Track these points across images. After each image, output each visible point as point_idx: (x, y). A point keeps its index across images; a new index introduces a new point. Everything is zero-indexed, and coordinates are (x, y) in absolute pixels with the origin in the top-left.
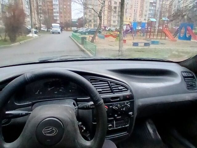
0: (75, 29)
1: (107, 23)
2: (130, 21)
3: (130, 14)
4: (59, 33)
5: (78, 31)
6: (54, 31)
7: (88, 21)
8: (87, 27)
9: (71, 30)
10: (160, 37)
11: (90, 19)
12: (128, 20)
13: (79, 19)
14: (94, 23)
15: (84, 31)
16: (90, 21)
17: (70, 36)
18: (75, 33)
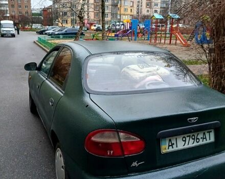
0: (39, 26)
1: (95, 18)
2: (132, 14)
3: (132, 3)
4: (13, 36)
5: (46, 32)
6: (5, 32)
7: (61, 14)
8: (60, 25)
9: (31, 30)
10: (169, 41)
11: (65, 10)
12: (129, 12)
13: (45, 10)
14: (72, 18)
15: (56, 33)
16: (65, 14)
17: (34, 42)
18: (40, 34)
